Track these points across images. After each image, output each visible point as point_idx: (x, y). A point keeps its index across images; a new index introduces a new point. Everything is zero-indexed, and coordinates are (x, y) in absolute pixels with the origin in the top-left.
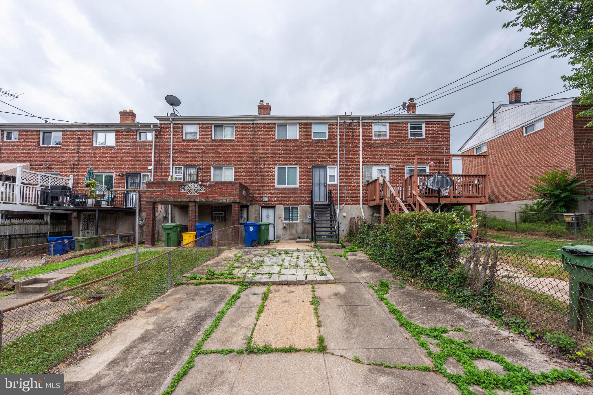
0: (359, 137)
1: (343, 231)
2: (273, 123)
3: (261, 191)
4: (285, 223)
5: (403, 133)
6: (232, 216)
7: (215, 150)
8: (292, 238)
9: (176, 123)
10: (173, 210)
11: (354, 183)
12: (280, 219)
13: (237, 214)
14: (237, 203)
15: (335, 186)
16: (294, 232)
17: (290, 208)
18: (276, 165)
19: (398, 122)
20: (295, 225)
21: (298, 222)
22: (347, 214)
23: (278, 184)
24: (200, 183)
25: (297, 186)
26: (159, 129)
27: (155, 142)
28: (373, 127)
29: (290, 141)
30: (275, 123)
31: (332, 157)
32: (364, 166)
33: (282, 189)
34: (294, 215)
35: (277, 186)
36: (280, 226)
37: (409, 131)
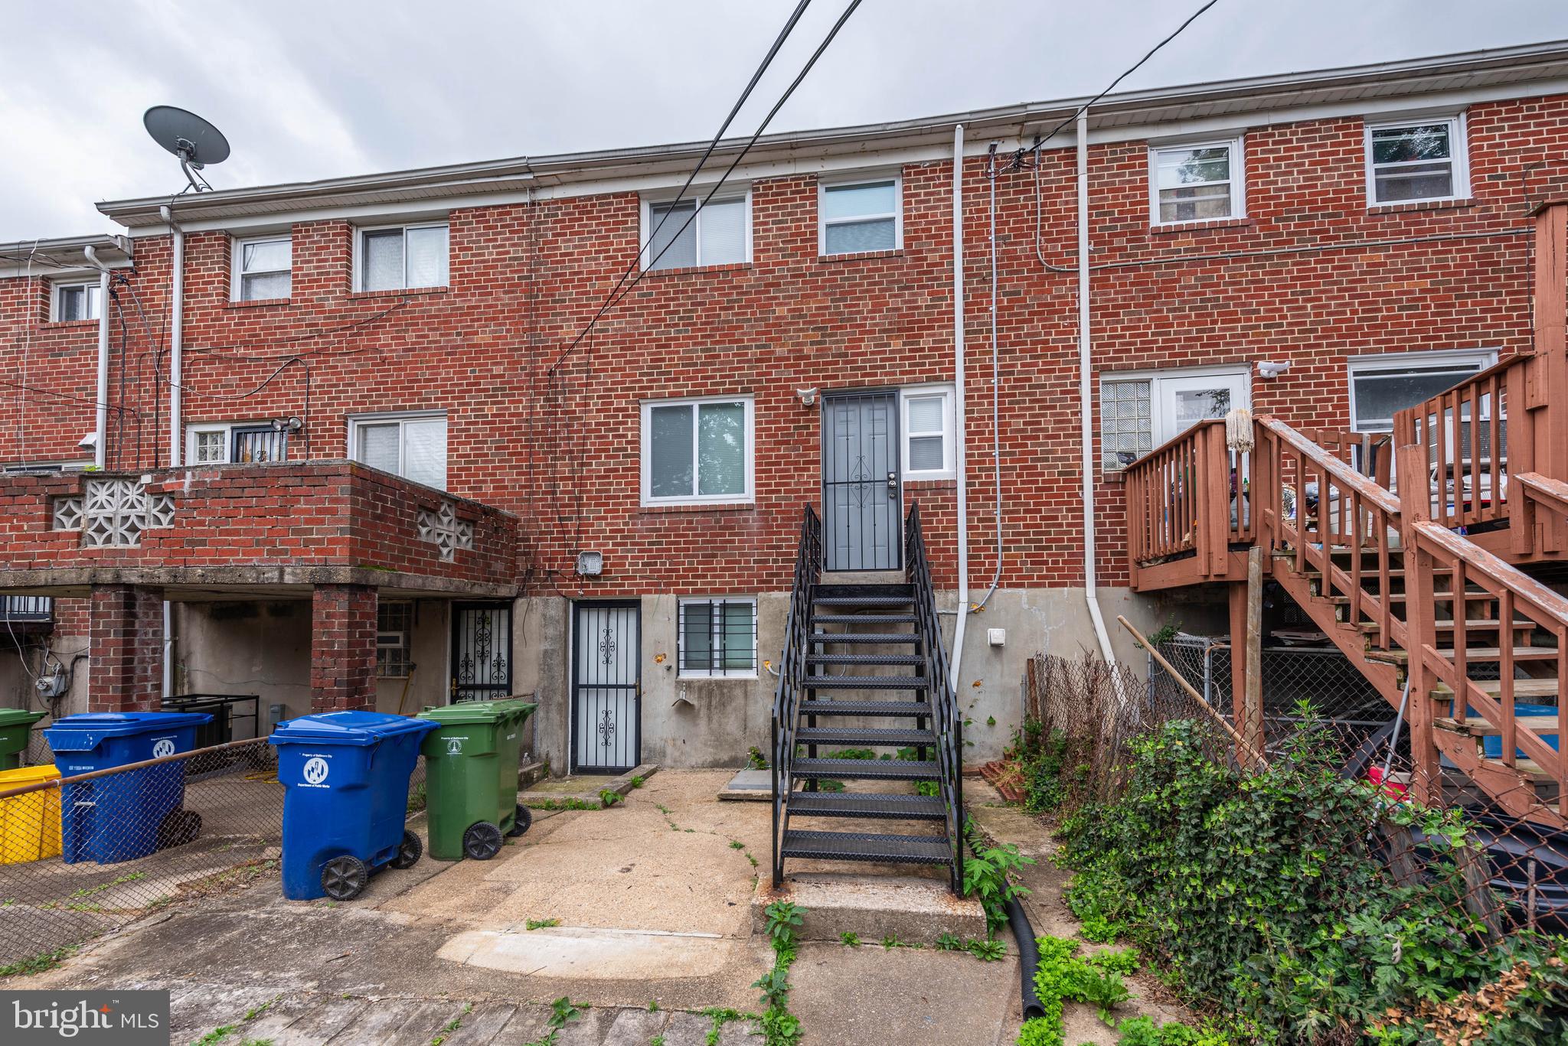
0: (1076, 223)
1: (991, 722)
2: (625, 194)
3: (572, 525)
4: (689, 685)
5: (1330, 180)
6: (316, 662)
7: (363, 342)
8: (725, 756)
9: (196, 234)
10: (183, 624)
11: (1049, 472)
12: (665, 663)
13: (340, 654)
14: (339, 586)
15: (943, 488)
16: (732, 726)
17: (711, 606)
18: (644, 396)
19: (1299, 124)
20: (738, 692)
21: (751, 675)
22: (1010, 634)
23: (654, 493)
24: (146, 479)
25: (748, 496)
26: (130, 264)
27: (112, 324)
28: (1151, 168)
29: (710, 273)
30: (636, 194)
31: (926, 342)
32: (1102, 378)
33: (669, 512)
34: (734, 643)
35: (648, 500)
36: (661, 698)
37: (1370, 167)
